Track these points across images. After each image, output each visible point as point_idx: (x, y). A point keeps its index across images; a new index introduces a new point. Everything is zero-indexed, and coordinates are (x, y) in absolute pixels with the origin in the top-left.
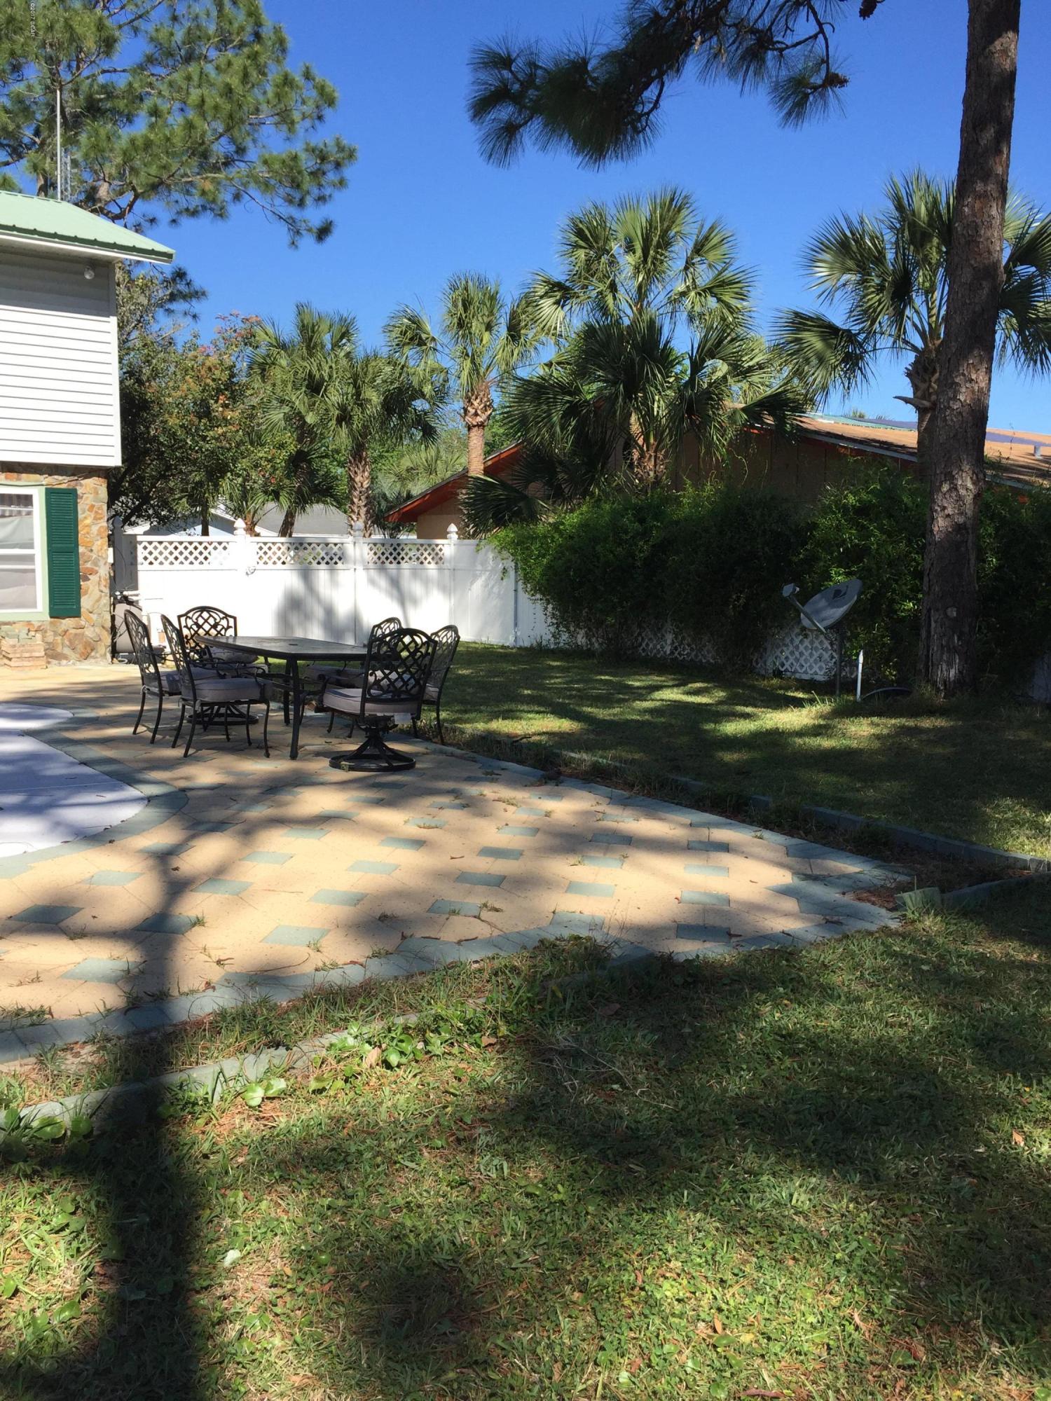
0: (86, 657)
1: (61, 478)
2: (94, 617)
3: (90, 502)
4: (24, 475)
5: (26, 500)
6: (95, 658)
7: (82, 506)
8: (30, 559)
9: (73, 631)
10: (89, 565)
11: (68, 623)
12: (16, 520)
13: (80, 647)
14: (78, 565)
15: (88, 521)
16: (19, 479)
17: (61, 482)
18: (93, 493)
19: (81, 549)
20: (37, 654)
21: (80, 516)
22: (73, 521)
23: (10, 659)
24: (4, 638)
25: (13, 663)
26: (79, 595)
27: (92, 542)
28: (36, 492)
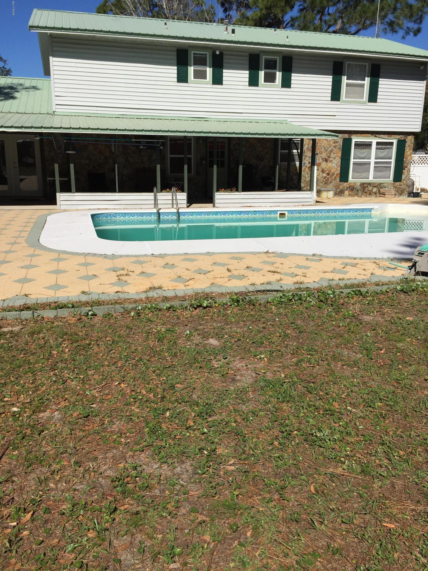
0: (401, 194)
1: (402, 136)
2: (405, 182)
3: (409, 144)
4: (392, 136)
5: (392, 144)
6: (403, 195)
7: (407, 145)
8: (390, 163)
9: (398, 186)
10: (406, 165)
11: (397, 184)
12: (387, 150)
13: (400, 191)
14: (403, 164)
15: (407, 150)
16: (391, 137)
17: (402, 137)
18: (410, 140)
19: (404, 159)
20: (393, 193)
21: (406, 149)
22: (404, 150)
23: (385, 195)
24: (382, 188)
25: (386, 196)
26: (402, 175)
27: (407, 158)
28: (395, 142)
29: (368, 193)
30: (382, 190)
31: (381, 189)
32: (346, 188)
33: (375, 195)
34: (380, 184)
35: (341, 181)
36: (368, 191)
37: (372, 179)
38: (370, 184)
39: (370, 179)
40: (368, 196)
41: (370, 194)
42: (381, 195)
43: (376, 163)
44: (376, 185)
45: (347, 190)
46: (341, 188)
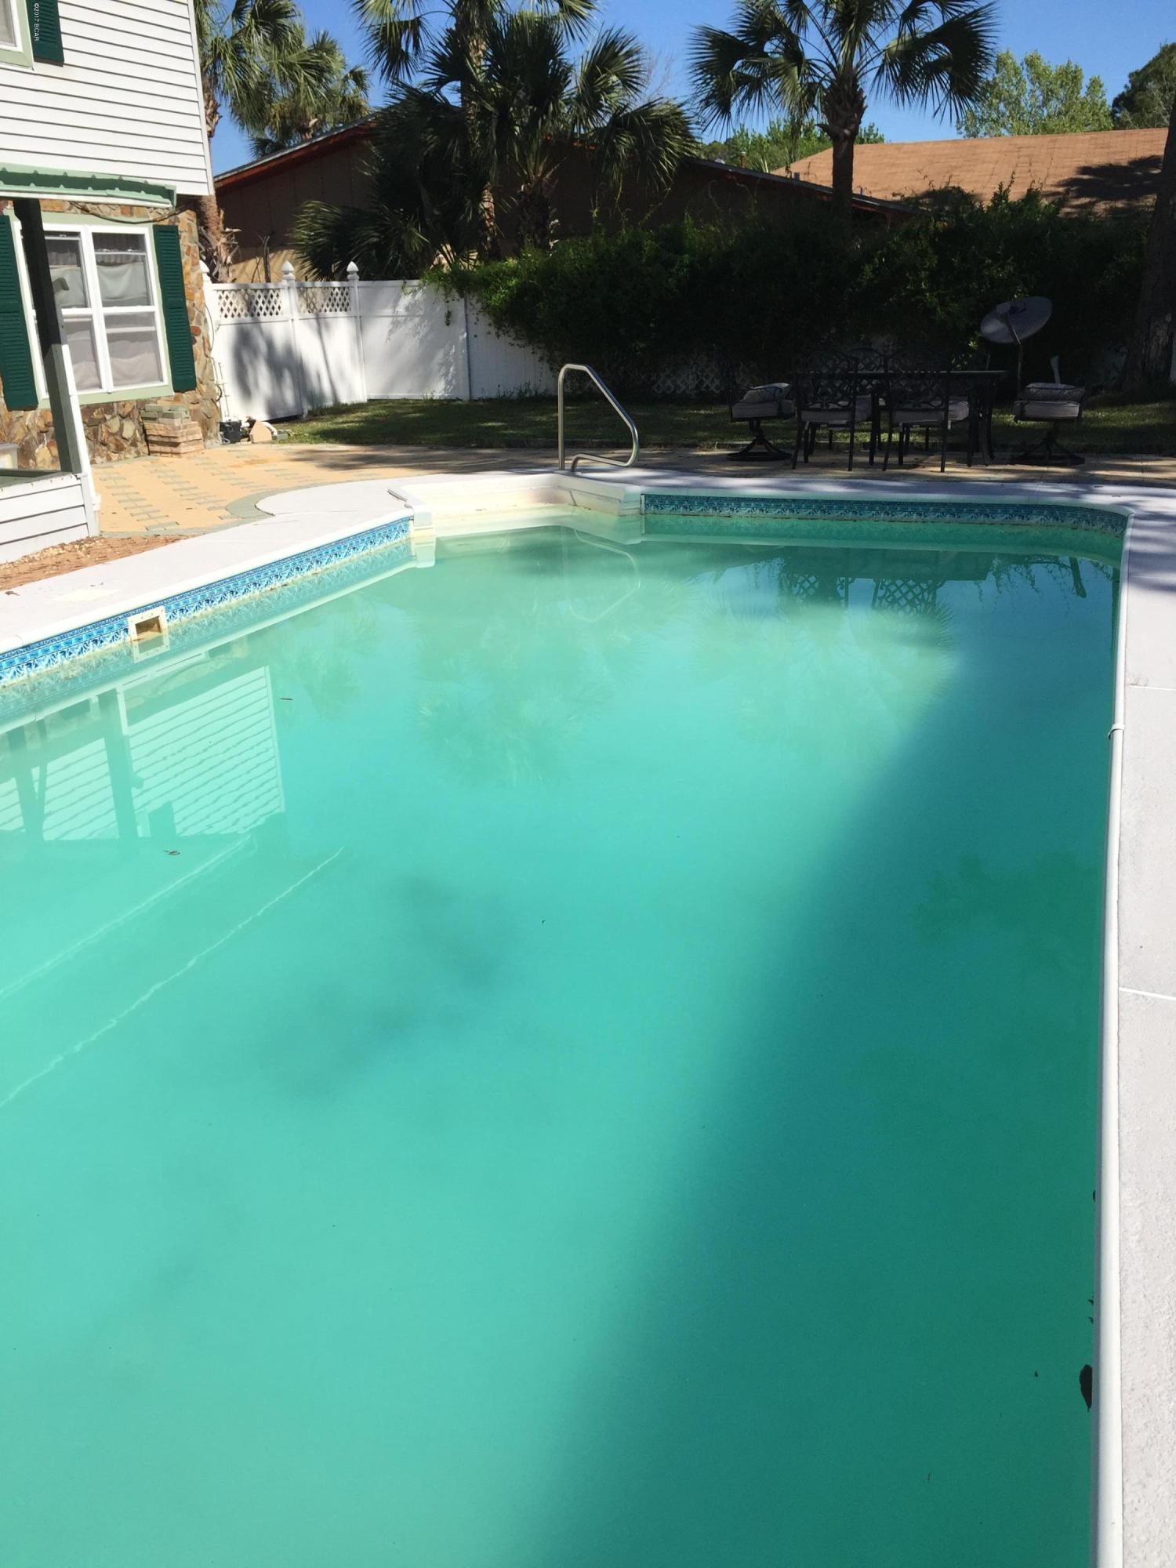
0: (204, 437)
2: (204, 390)
3: (187, 242)
4: (135, 209)
5: (139, 241)
6: (211, 438)
7: (182, 246)
8: (149, 319)
9: (191, 406)
10: (194, 323)
11: (187, 396)
12: (127, 269)
14: (187, 321)
18: (188, 228)
19: (187, 303)
20: (198, 436)
21: (183, 261)
22: (180, 268)
23: (176, 445)
24: (154, 419)
25: (182, 449)
26: (193, 362)
27: (193, 294)
28: (146, 231)
29: (113, 446)
30: (155, 429)
31: (147, 424)
32: (34, 433)
33: (133, 449)
34: (141, 404)
35: (11, 406)
36: (111, 438)
37: (112, 389)
38: (108, 407)
39: (105, 389)
40: (115, 457)
41: (119, 449)
42: (157, 448)
43: (110, 320)
44: (128, 409)
45: (41, 441)
46: (19, 437)
